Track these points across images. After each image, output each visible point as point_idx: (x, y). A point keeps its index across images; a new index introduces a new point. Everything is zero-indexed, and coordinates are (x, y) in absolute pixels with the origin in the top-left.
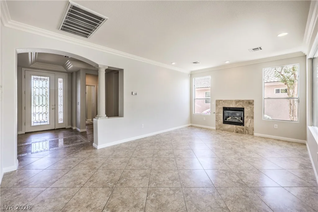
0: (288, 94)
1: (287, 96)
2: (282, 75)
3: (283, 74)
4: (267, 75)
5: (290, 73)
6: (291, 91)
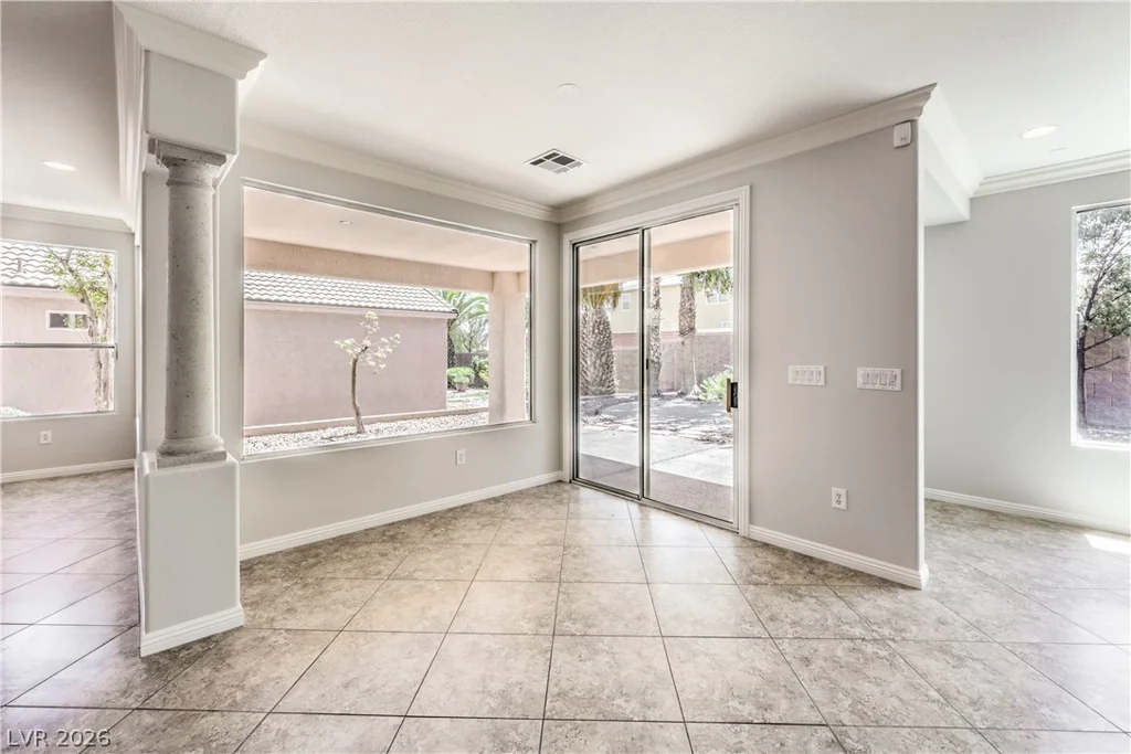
0: (91, 334)
1: (89, 338)
2: (71, 271)
3: (74, 267)
4: (13, 256)
5: (98, 268)
6: (100, 326)
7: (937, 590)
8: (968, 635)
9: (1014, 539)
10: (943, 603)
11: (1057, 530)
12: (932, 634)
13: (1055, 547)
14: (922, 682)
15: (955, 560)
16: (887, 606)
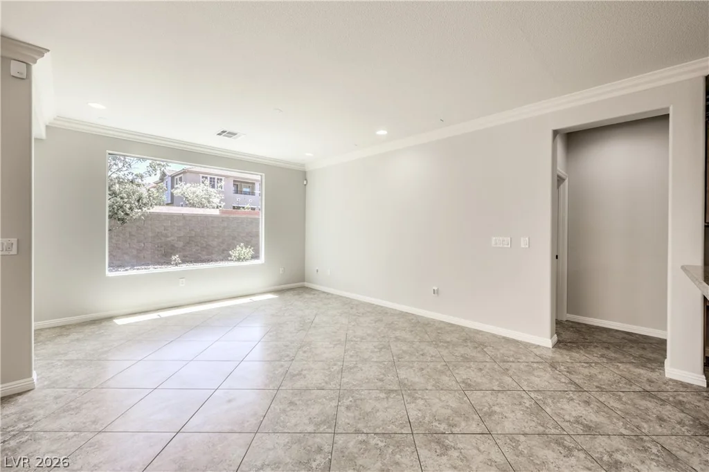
7: (46, 383)
8: (77, 394)
9: (81, 336)
10: (54, 387)
11: (101, 323)
12: (55, 407)
13: (102, 331)
14: (61, 433)
15: (49, 361)
16: (13, 411)
